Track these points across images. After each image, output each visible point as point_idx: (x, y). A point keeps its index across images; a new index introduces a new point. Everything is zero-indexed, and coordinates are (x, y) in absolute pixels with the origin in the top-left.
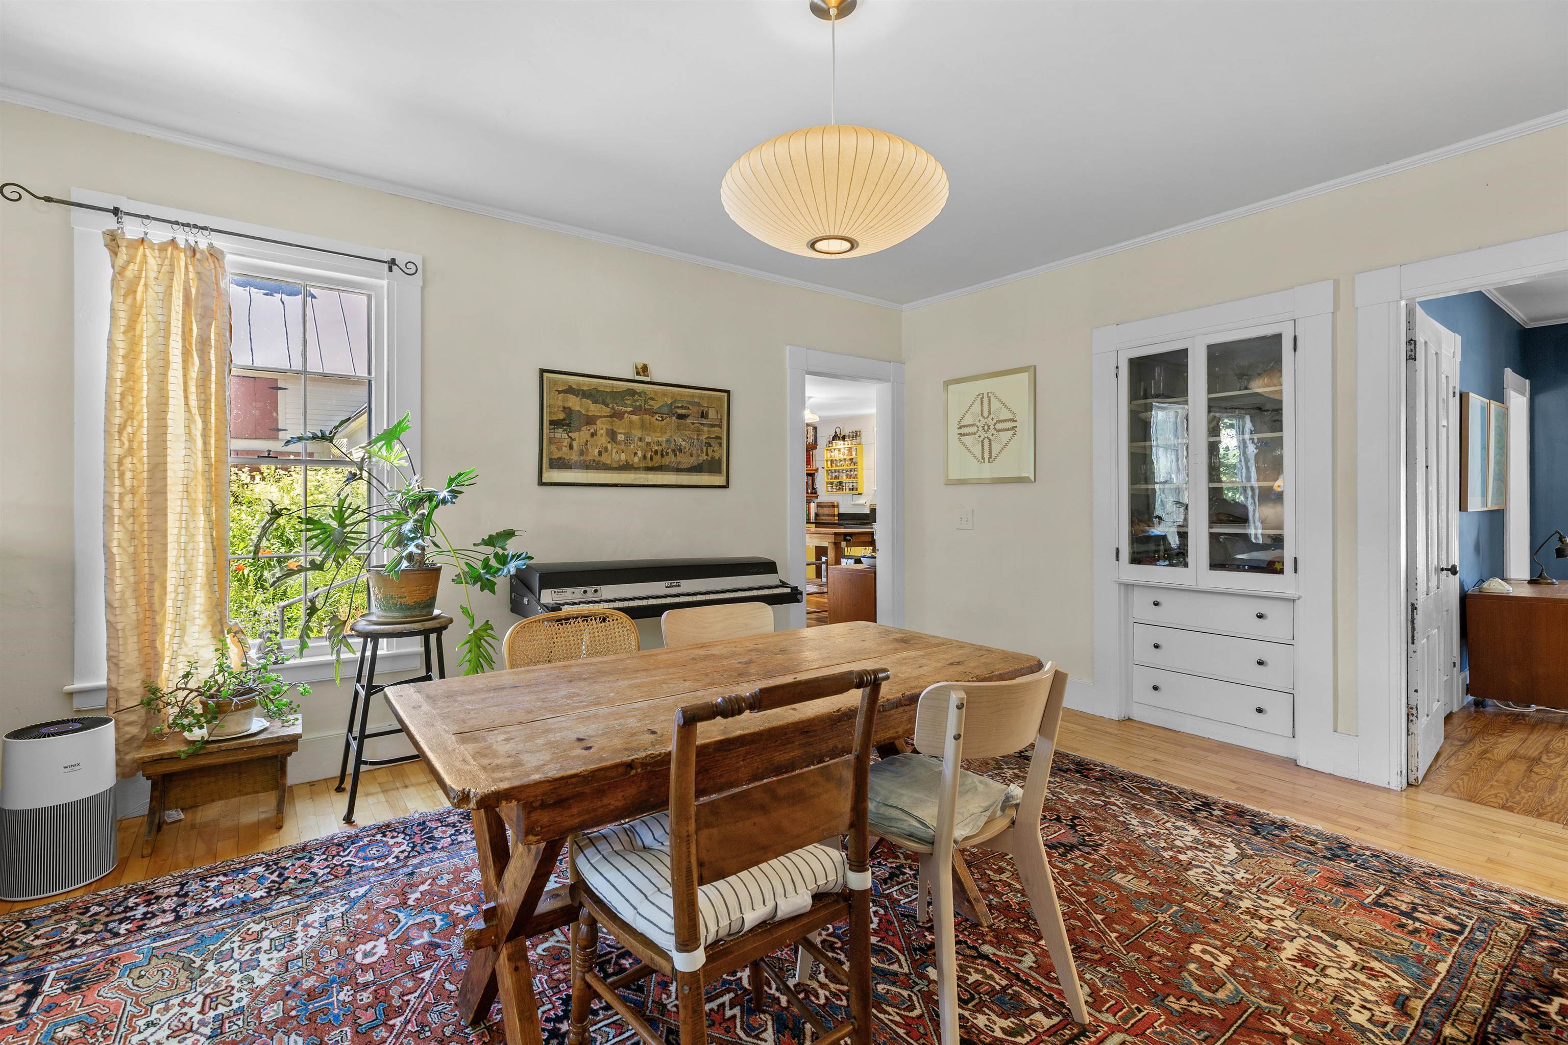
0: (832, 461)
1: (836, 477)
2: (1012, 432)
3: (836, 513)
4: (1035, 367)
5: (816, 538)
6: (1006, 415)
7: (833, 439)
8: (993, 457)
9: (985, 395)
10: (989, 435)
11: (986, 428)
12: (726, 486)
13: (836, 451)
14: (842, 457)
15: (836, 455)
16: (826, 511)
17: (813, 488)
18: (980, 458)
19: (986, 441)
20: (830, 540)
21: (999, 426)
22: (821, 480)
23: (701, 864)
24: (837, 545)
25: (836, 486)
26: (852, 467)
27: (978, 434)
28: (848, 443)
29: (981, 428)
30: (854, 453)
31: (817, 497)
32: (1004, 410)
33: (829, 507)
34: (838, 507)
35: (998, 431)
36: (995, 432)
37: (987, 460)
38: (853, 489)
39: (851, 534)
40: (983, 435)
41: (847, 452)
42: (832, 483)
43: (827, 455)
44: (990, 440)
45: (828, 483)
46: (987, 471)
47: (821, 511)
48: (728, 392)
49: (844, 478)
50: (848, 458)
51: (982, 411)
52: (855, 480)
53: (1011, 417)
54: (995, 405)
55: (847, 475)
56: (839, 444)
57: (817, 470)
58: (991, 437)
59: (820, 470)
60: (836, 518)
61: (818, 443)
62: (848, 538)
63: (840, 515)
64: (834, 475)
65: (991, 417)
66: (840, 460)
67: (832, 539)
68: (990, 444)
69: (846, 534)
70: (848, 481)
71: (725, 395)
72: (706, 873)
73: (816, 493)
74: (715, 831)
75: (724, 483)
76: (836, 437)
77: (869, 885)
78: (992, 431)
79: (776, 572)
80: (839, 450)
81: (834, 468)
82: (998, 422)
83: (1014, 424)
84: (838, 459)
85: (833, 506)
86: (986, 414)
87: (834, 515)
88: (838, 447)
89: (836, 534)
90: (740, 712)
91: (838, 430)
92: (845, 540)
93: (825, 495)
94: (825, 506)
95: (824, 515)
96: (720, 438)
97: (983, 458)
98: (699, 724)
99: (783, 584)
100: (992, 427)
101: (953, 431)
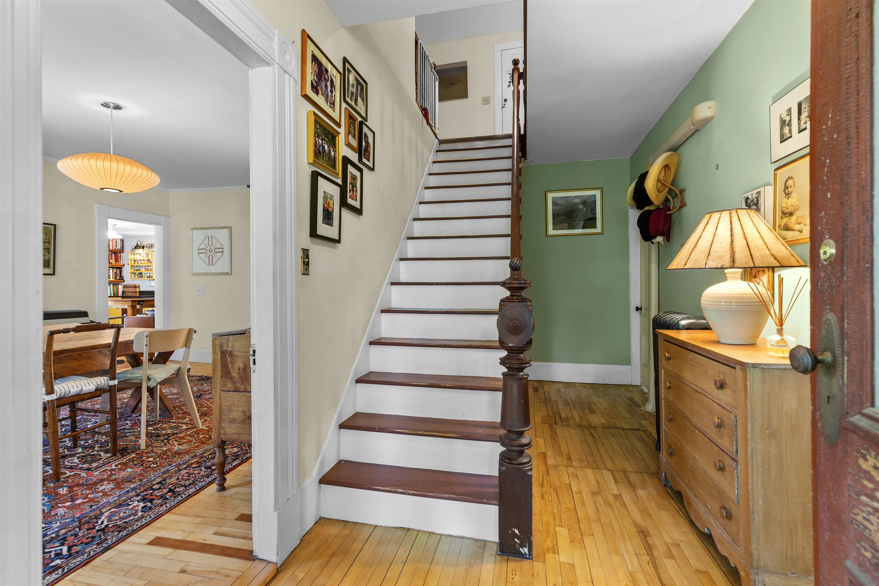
0: (135, 261)
1: (137, 270)
2: (222, 253)
3: (138, 291)
4: (231, 227)
5: (119, 303)
6: (219, 246)
7: (136, 248)
8: (214, 263)
9: (210, 237)
10: (212, 254)
11: (210, 251)
12: (54, 274)
13: (138, 255)
14: (142, 258)
15: (137, 257)
16: (130, 290)
17: (121, 276)
18: (208, 264)
19: (211, 256)
20: (129, 304)
21: (216, 250)
22: (127, 272)
23: (55, 374)
24: (133, 307)
25: (138, 275)
26: (149, 264)
27: (207, 253)
28: (146, 250)
29: (208, 251)
30: (150, 256)
31: (124, 282)
32: (218, 244)
33: (132, 287)
34: (139, 287)
35: (216, 252)
36: (214, 253)
37: (211, 265)
38: (149, 277)
39: (143, 301)
40: (209, 254)
41: (145, 256)
42: (135, 273)
43: (131, 257)
44: (212, 256)
45: (131, 273)
46: (211, 269)
47: (126, 290)
48: (55, 226)
49: (143, 270)
50: (146, 259)
51: (209, 243)
52: (151, 272)
53: (221, 247)
54: (214, 241)
55: (145, 269)
56: (140, 251)
57: (124, 265)
58: (213, 255)
59: (126, 266)
60: (138, 294)
61: (125, 249)
62: (141, 303)
63: (140, 292)
64: (136, 269)
65: (213, 246)
66: (141, 260)
67: (130, 304)
68: (212, 258)
69: (139, 301)
70: (146, 272)
71: (53, 227)
72: (57, 376)
73: (123, 279)
74: (60, 365)
75: (52, 273)
76: (137, 247)
77: (117, 383)
78: (213, 252)
79: (88, 316)
80: (140, 254)
81: (136, 264)
82: (216, 248)
83: (222, 250)
84: (139, 259)
85: (136, 287)
86: (210, 245)
87: (136, 292)
88: (139, 252)
89: (132, 301)
90: (69, 332)
91: (139, 243)
92: (139, 304)
93: (129, 279)
94: (130, 287)
95: (129, 292)
96: (49, 249)
97: (209, 264)
98: (55, 335)
99: (92, 322)
100: (213, 251)
101: (196, 251)
